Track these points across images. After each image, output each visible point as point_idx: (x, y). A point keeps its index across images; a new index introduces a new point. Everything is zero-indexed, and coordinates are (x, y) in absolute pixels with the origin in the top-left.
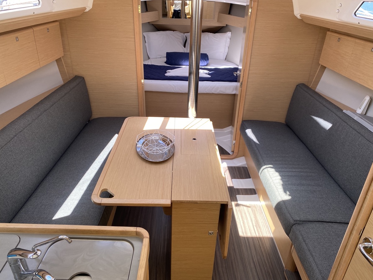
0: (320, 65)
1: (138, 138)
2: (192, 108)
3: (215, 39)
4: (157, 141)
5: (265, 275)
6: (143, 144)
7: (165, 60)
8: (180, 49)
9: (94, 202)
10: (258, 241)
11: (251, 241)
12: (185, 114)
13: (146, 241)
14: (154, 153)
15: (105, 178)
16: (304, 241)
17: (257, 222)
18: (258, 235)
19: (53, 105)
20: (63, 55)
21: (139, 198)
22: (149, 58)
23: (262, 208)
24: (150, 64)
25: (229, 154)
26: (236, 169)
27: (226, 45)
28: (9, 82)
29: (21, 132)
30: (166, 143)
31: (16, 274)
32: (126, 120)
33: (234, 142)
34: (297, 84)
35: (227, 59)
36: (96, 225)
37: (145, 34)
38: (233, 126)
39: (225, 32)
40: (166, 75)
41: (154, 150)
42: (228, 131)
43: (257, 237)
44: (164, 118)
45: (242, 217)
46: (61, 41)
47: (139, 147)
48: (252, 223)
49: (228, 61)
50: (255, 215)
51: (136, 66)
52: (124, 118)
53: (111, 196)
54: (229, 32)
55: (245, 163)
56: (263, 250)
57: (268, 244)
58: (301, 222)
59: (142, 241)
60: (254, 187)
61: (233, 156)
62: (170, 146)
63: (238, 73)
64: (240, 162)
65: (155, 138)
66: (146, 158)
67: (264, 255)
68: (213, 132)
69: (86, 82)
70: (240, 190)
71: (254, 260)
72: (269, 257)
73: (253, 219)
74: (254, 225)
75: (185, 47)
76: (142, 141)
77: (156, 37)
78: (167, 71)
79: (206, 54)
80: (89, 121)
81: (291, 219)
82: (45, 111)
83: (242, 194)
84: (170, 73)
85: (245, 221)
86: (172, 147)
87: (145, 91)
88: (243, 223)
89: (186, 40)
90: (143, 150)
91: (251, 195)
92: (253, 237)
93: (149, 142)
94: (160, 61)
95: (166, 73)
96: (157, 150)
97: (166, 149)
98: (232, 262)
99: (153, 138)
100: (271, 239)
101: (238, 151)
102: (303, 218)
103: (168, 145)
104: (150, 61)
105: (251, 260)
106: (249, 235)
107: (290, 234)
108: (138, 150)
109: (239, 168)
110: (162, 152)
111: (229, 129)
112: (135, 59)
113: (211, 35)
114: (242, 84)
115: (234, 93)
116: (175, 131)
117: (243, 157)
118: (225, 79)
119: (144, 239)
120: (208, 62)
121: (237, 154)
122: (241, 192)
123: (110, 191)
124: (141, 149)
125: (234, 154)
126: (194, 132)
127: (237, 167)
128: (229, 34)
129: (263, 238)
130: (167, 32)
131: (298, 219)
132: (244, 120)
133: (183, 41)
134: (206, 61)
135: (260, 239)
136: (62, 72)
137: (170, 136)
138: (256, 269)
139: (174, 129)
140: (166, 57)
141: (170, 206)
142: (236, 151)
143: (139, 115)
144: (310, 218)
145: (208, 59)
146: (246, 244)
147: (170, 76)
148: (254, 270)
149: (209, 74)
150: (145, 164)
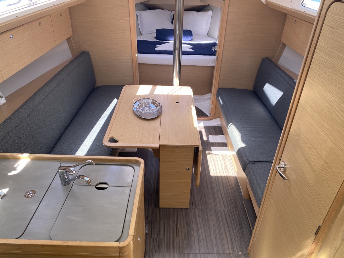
0: (282, 43)
1: (134, 101)
2: (177, 78)
3: (198, 16)
4: (148, 104)
5: (228, 203)
6: (138, 106)
7: (155, 35)
8: (168, 25)
9: (105, 145)
10: (225, 180)
11: (220, 179)
12: (171, 83)
13: (142, 165)
14: (146, 112)
15: (112, 130)
16: (254, 174)
17: (226, 166)
18: (225, 175)
19: (68, 76)
20: (72, 34)
21: (137, 143)
22: (141, 34)
23: (230, 157)
24: (142, 39)
25: (207, 116)
26: (213, 128)
27: (208, 22)
28: (36, 57)
29: (47, 96)
30: (156, 105)
31: (63, 181)
32: (124, 87)
33: (212, 106)
34: (263, 58)
35: (208, 35)
36: (109, 156)
37: (138, 13)
38: (211, 93)
39: (207, 10)
40: (156, 49)
41: (147, 111)
42: (208, 97)
43: (225, 177)
44: (152, 86)
45: (214, 163)
46: (70, 23)
47: (135, 108)
48: (222, 167)
49: (209, 36)
50: (225, 162)
51: (131, 43)
52: (122, 86)
53: (116, 141)
54: (210, 11)
55: (220, 123)
56: (229, 186)
57: (233, 182)
58: (254, 162)
59: (139, 165)
60: (225, 142)
61: (211, 118)
62: (158, 107)
63: (216, 48)
64: (215, 122)
65: (147, 101)
66: (140, 116)
67: (230, 189)
68: (192, 97)
69: (91, 56)
70: (214, 144)
71: (222, 192)
72: (233, 190)
73: (223, 164)
74: (224, 168)
75: (172, 24)
76: (138, 103)
77: (147, 15)
78: (157, 46)
79: (191, 30)
80: (94, 88)
81: (247, 160)
82: (63, 80)
83: (216, 147)
84: (160, 48)
85: (217, 166)
86: (160, 108)
87: (138, 64)
88: (215, 167)
89: (174, 17)
90: (138, 111)
91: (223, 147)
92: (222, 176)
93: (142, 104)
94: (151, 37)
95: (156, 48)
96: (149, 110)
97: (155, 109)
98: (205, 194)
99: (145, 101)
100: (236, 178)
101: (215, 113)
102: (255, 160)
103: (157, 107)
104: (142, 36)
105: (219, 192)
106: (219, 175)
107: (246, 171)
108: (135, 110)
109: (215, 128)
110: (153, 112)
111: (208, 96)
112: (130, 37)
113: (195, 13)
114: (217, 58)
115: (212, 65)
116: (162, 96)
117: (219, 119)
118: (205, 54)
119: (141, 164)
120: (192, 38)
121: (213, 116)
122: (215, 145)
123: (116, 138)
124: (137, 109)
125: (211, 116)
126: (178, 97)
127: (213, 126)
128: (210, 12)
129: (229, 177)
130: (157, 10)
131: (252, 160)
132: (219, 87)
133: (171, 18)
134: (190, 36)
135: (227, 178)
136: (71, 48)
137: (158, 100)
138: (222, 198)
139: (161, 94)
140: (156, 33)
141: (158, 148)
142: (213, 113)
143: (133, 83)
144: (261, 160)
145: (192, 35)
146: (216, 181)
147: (159, 51)
148: (221, 199)
149: (192, 49)
150: (140, 121)
